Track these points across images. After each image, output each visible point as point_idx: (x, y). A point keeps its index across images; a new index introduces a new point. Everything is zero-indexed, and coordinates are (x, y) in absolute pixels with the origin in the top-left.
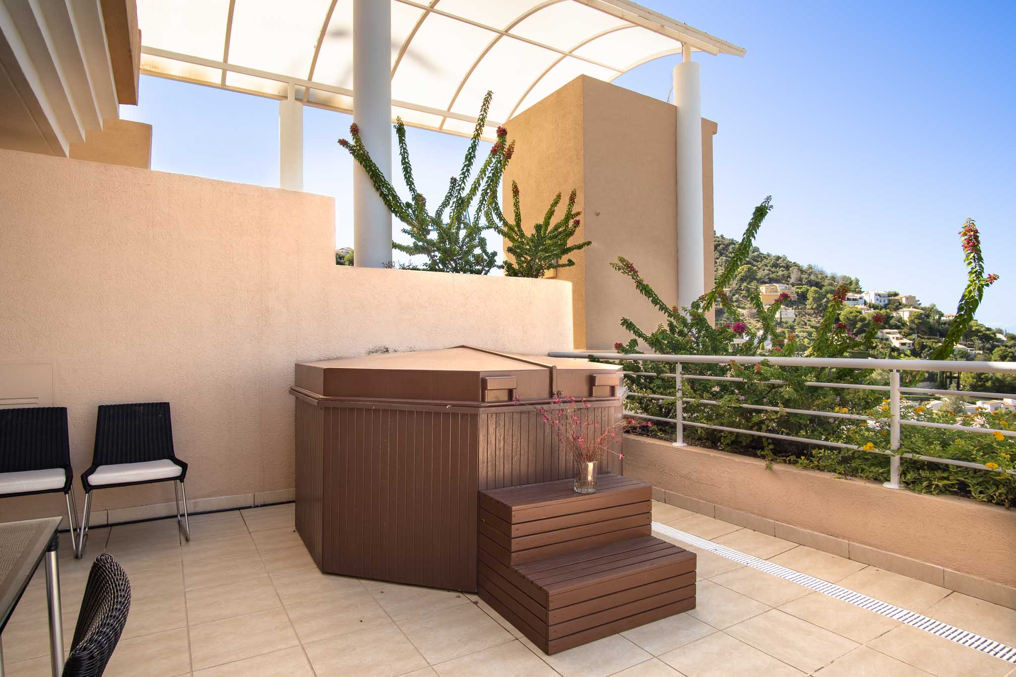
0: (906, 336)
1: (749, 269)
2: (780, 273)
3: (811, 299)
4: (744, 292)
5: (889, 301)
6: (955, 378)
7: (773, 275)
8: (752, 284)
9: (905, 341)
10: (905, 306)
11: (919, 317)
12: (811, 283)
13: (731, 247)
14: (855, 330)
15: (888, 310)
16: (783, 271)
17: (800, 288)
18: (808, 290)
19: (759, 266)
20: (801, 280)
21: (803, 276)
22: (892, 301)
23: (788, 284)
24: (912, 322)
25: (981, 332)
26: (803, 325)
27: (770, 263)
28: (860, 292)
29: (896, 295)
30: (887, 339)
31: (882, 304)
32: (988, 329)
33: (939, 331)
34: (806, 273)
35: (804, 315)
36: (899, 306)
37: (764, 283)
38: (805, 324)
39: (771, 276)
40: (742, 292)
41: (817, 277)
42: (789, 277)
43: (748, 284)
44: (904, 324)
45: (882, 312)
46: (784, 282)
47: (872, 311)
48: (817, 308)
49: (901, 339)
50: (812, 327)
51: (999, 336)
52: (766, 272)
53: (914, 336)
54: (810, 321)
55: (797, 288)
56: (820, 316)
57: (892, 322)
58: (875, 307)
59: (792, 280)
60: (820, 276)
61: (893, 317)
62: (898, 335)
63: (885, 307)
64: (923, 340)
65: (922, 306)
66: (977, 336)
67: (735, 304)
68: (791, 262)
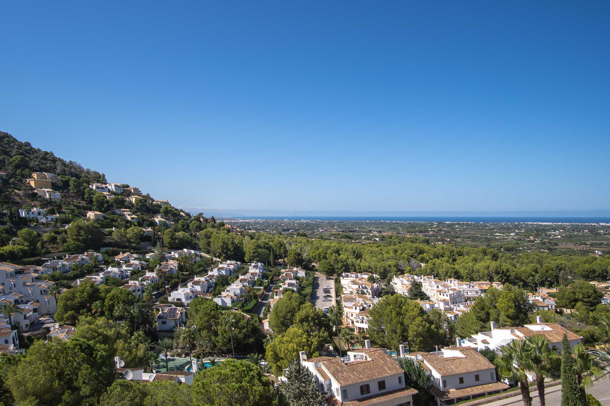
0: (134, 213)
1: (22, 158)
2: (48, 165)
3: (72, 186)
4: (19, 177)
5: (124, 190)
6: (161, 238)
7: (43, 166)
8: (26, 171)
9: (134, 216)
10: (133, 194)
11: (141, 201)
12: (72, 175)
13: (5, 139)
14: (103, 209)
15: (123, 196)
16: (50, 163)
17: (64, 177)
18: (69, 179)
19: (31, 158)
20: (64, 171)
21: (66, 169)
22: (125, 190)
23: (55, 174)
24: (137, 204)
25: (172, 211)
26: (68, 204)
27: (40, 156)
28: (106, 183)
29: (128, 186)
30: (123, 215)
31: (120, 192)
32: (176, 210)
33: (152, 210)
34: (69, 167)
35: (68, 197)
36: (129, 194)
37: (36, 171)
38: (70, 204)
39: (41, 166)
40: (17, 177)
41: (77, 171)
42: (55, 168)
43: (22, 170)
44: (133, 205)
45: (119, 197)
46: (51, 172)
47: (113, 196)
48: (77, 193)
49: (131, 215)
50: (74, 206)
51: (182, 213)
52: (37, 163)
53: (139, 213)
54: (73, 201)
55: (62, 177)
56: (80, 198)
57: (126, 203)
58: (115, 194)
59: (58, 171)
60: (78, 170)
61: (126, 201)
62: (129, 213)
63: (121, 194)
64: (143, 216)
65: (143, 194)
66: (171, 213)
67: (11, 186)
68: (56, 158)
